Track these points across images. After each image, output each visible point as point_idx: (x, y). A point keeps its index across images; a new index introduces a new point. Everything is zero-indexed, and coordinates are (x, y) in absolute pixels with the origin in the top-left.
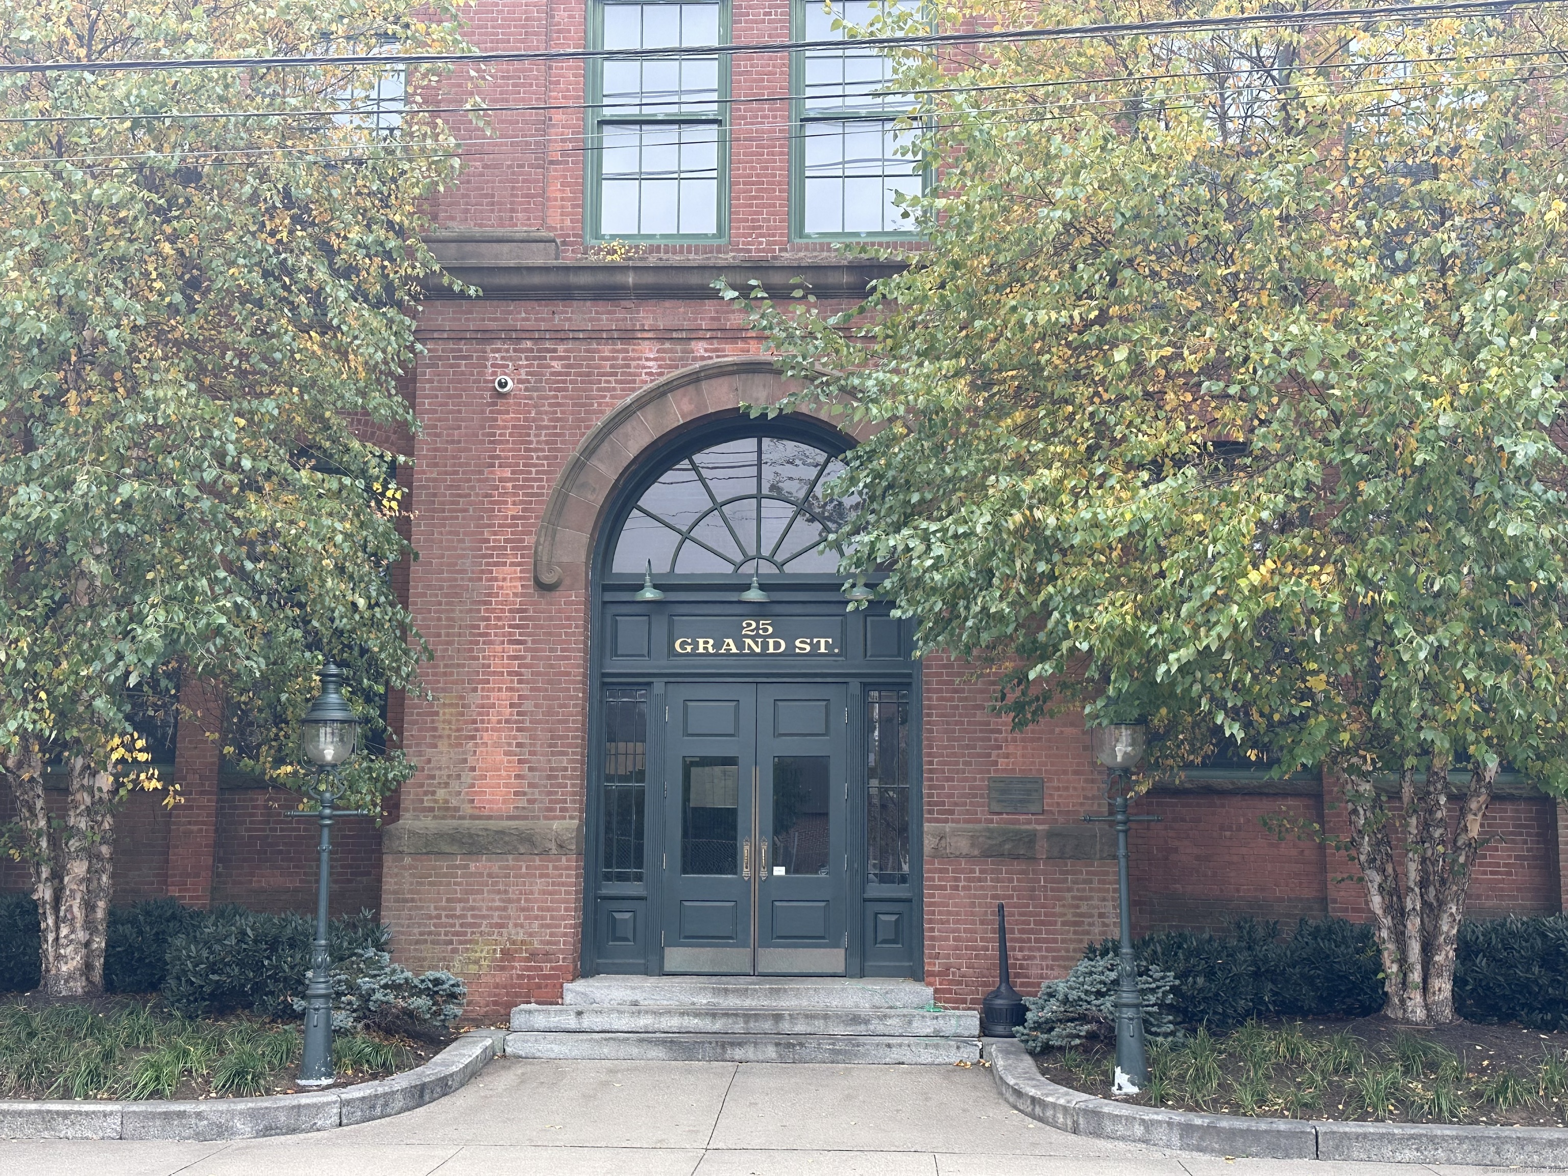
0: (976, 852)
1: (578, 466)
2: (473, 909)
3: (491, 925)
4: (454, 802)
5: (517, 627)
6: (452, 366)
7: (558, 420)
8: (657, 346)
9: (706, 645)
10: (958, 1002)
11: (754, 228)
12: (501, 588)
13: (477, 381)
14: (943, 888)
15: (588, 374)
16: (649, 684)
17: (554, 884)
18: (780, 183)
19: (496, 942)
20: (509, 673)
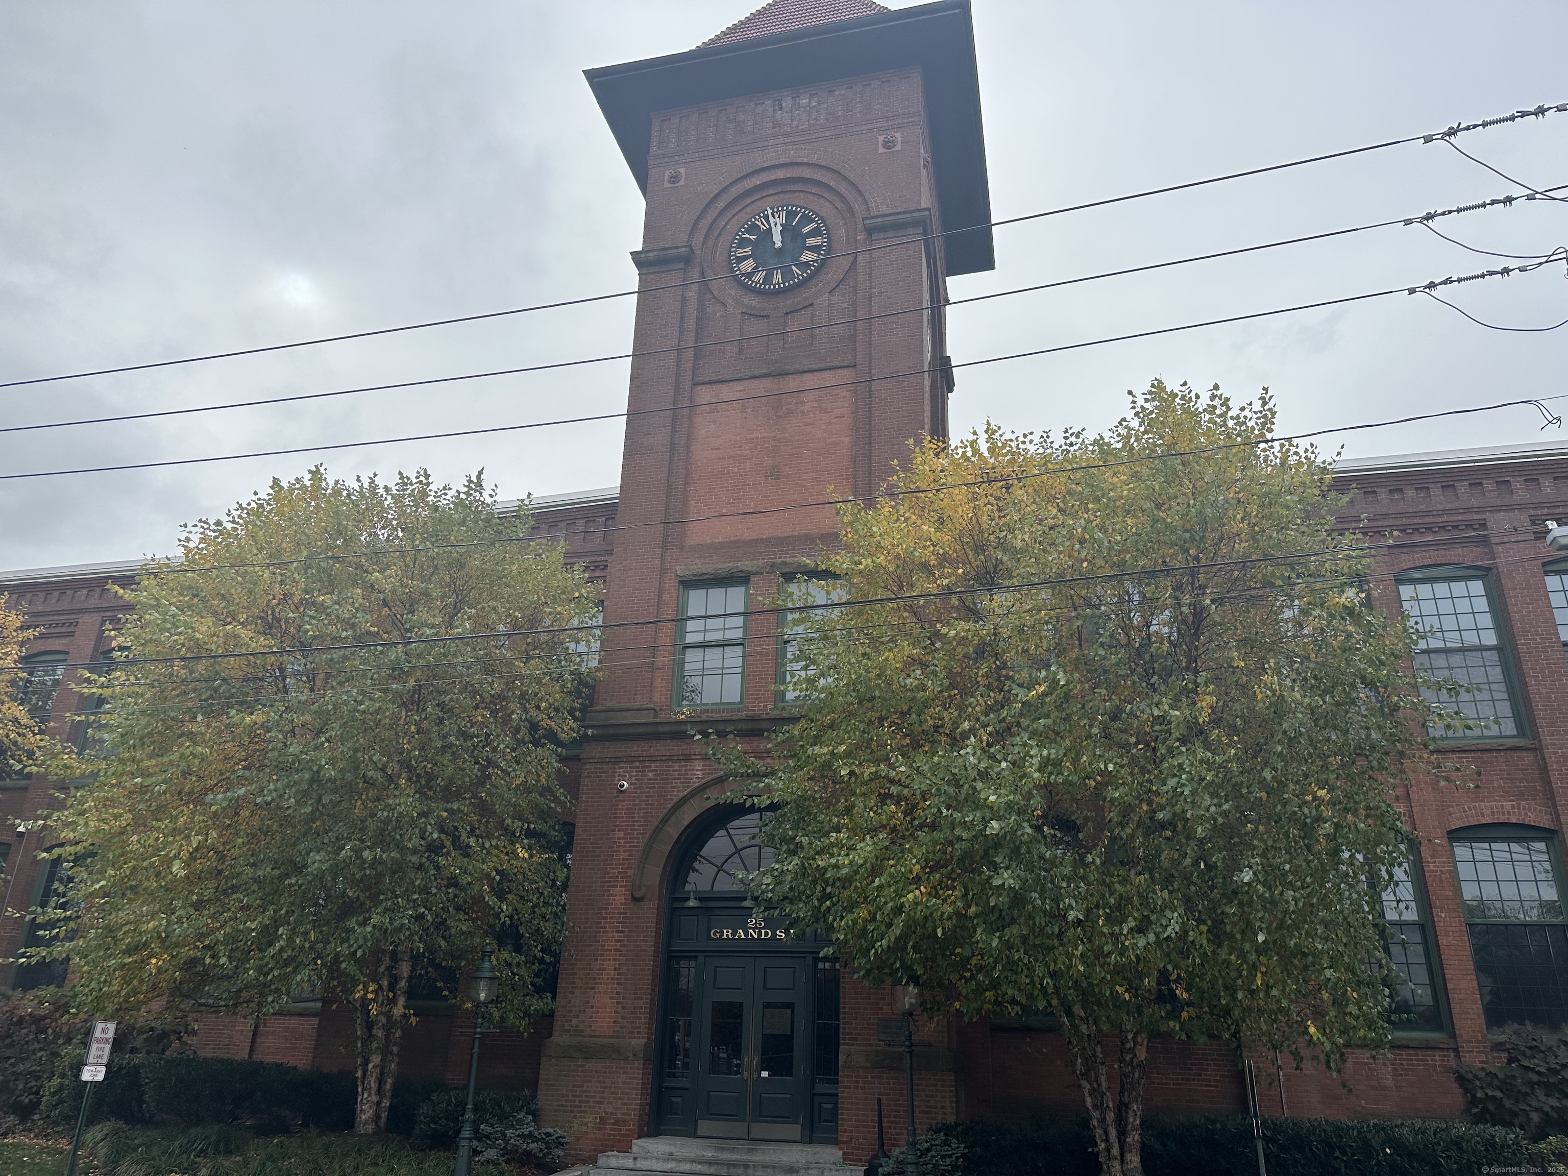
0: (869, 1065)
1: (658, 830)
2: (586, 1091)
3: (595, 1102)
4: (581, 1027)
5: (621, 922)
6: (598, 777)
7: (650, 804)
8: (702, 763)
9: (727, 933)
10: (857, 1162)
11: (757, 698)
12: (614, 900)
13: (610, 785)
14: (849, 1087)
15: (667, 779)
16: (696, 957)
17: (630, 1078)
18: (771, 675)
19: (597, 1113)
20: (615, 950)
